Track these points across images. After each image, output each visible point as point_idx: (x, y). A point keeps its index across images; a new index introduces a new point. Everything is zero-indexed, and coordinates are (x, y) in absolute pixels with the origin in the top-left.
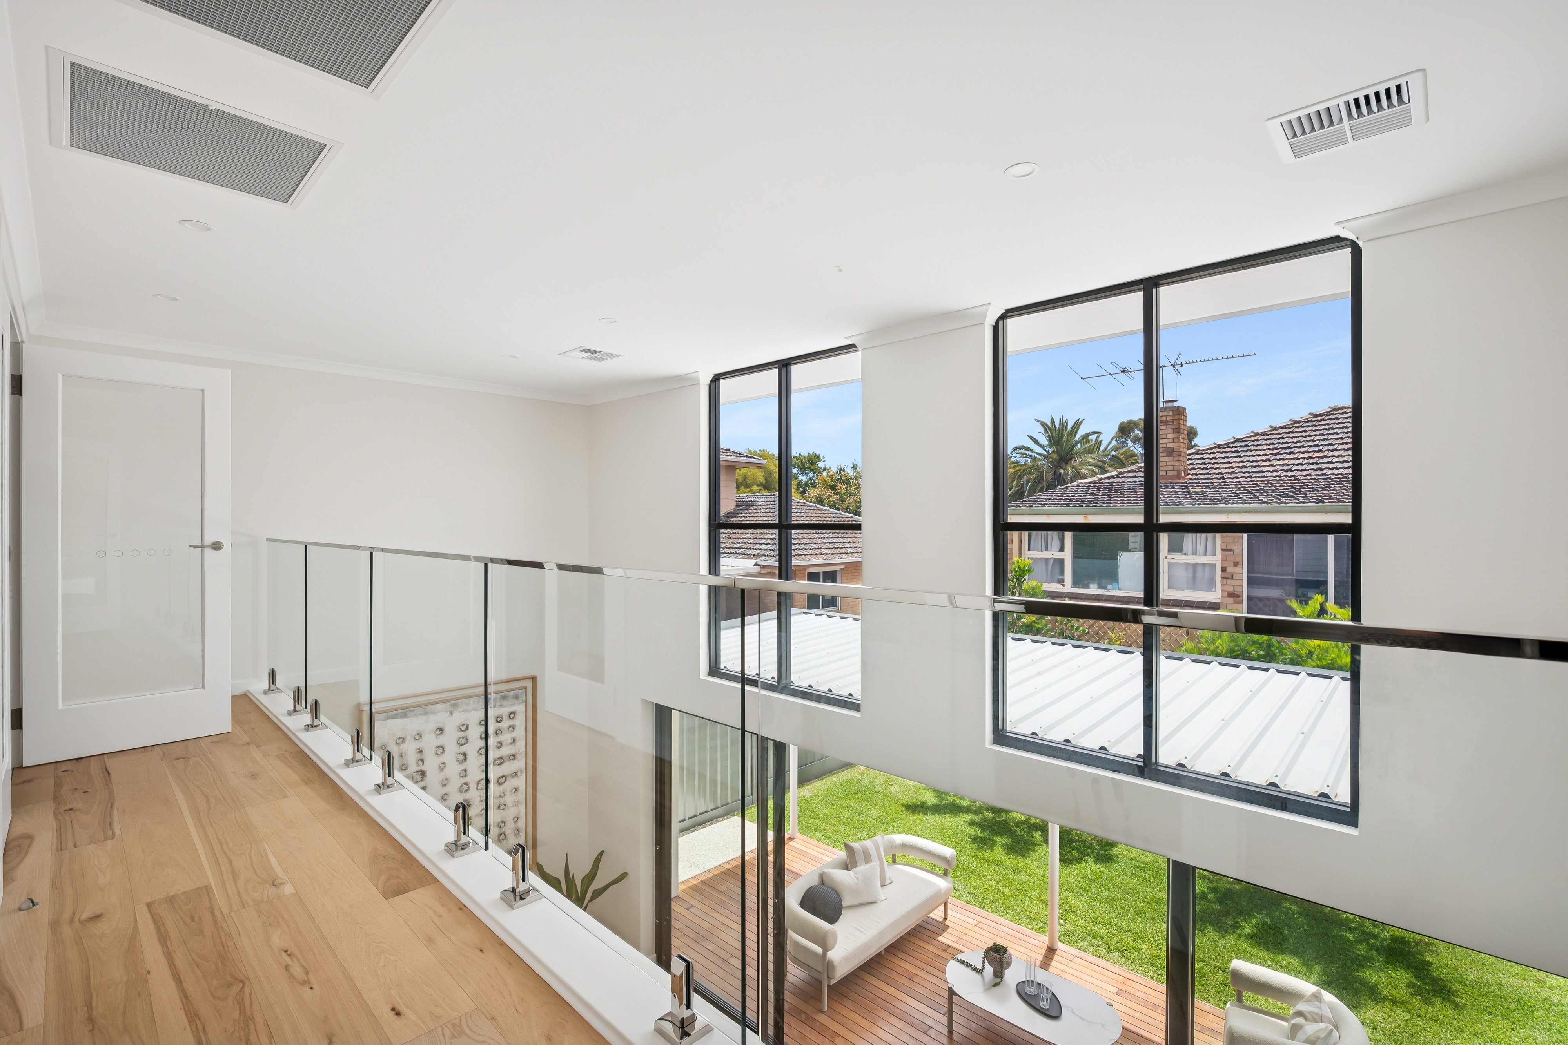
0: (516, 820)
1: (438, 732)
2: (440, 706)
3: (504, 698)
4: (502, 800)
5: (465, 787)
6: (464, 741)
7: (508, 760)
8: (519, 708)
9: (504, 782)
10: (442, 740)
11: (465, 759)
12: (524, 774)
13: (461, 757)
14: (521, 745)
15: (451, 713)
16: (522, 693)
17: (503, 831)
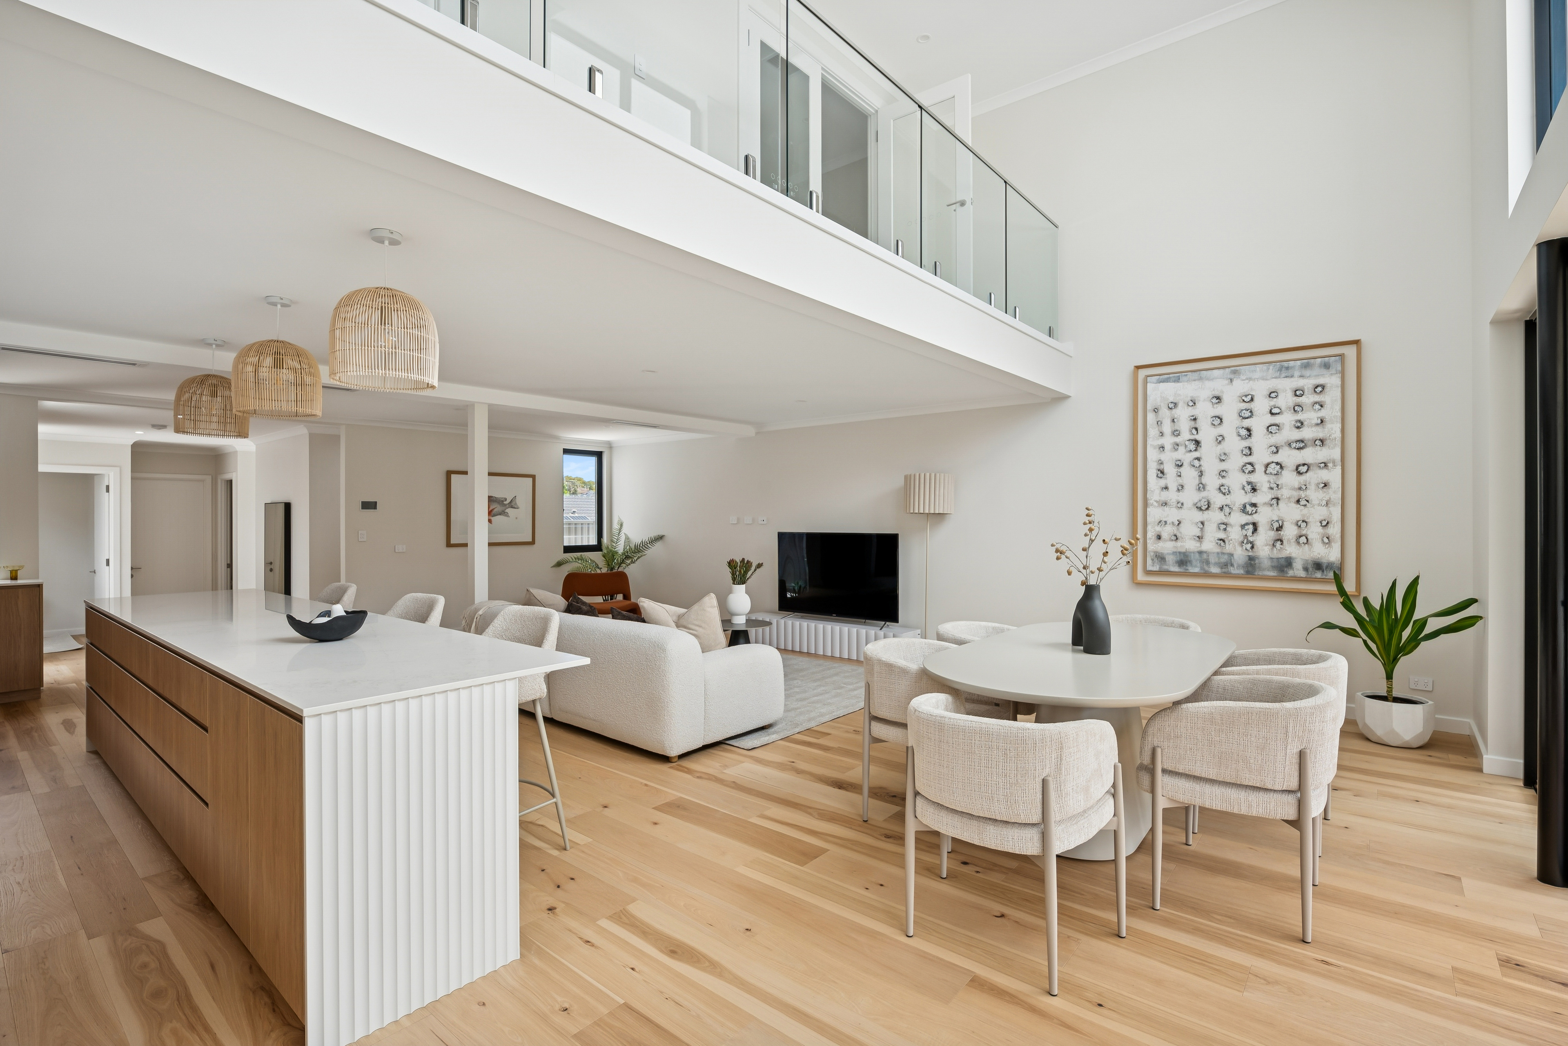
0: (1326, 524)
1: (1215, 400)
2: (1216, 373)
3: (1306, 366)
4: (1303, 494)
5: (1250, 468)
6: (1248, 414)
7: (1312, 446)
8: (1332, 380)
9: (1306, 472)
10: (1219, 410)
11: (1250, 435)
12: (1339, 468)
13: (1244, 432)
14: (1334, 429)
15: (1231, 380)
16: (1336, 361)
17: (1304, 532)
